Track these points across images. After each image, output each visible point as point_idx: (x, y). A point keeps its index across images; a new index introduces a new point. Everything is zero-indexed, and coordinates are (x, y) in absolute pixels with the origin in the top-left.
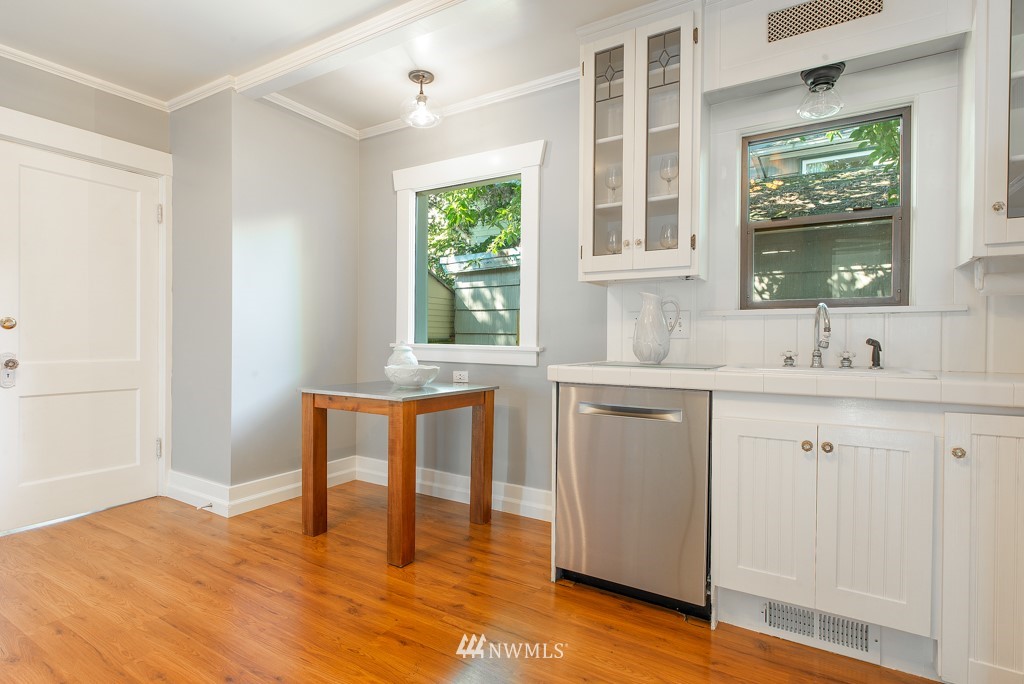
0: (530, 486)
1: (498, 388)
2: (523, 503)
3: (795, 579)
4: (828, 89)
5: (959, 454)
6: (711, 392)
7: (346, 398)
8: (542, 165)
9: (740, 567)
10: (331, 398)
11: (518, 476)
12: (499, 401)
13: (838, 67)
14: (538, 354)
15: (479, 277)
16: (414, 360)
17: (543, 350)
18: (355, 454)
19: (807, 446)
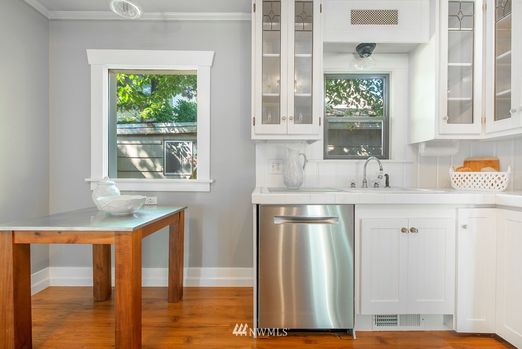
0: (206, 266)
1: (187, 207)
2: (201, 278)
3: (398, 301)
4: (368, 56)
5: (465, 227)
6: (354, 205)
7: (60, 232)
8: (212, 67)
9: (372, 301)
10: (37, 233)
11: (197, 262)
12: (187, 216)
13: (373, 45)
14: (210, 184)
15: (136, 138)
16: (117, 191)
17: (214, 181)
18: (49, 266)
19: (403, 230)
